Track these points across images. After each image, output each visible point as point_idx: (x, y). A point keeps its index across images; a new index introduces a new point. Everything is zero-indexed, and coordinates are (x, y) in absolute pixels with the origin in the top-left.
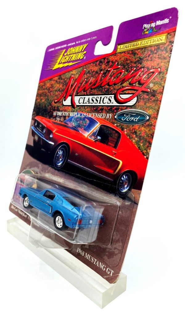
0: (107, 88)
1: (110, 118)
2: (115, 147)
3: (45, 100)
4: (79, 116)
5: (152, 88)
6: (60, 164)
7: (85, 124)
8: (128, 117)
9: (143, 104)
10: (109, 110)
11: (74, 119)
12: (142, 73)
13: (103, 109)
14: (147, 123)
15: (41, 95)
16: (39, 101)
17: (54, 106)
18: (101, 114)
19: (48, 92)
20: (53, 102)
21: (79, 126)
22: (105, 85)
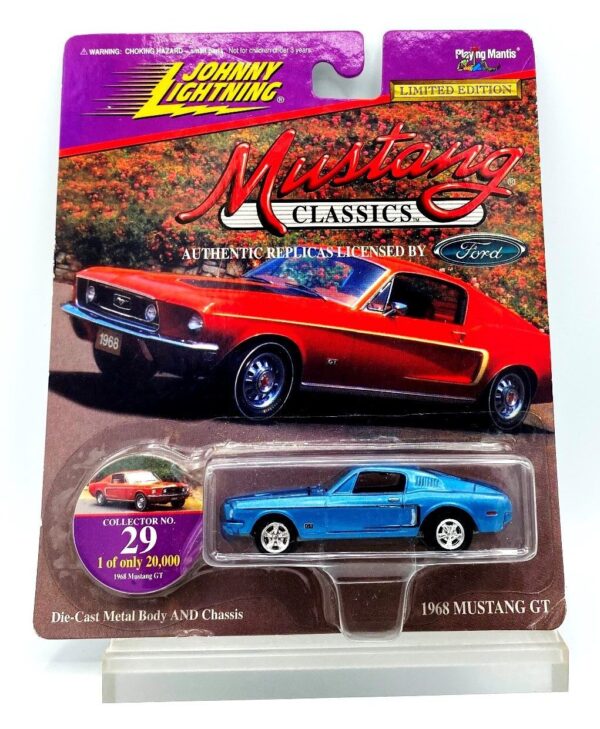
0: (389, 185)
1: (422, 255)
2: (458, 320)
3: (123, 213)
4: (307, 254)
5: (515, 187)
6: (267, 403)
7: (339, 277)
8: (472, 251)
9: (503, 221)
10: (412, 236)
11: (289, 265)
12: (481, 155)
13: (391, 235)
14: (526, 260)
15: (88, 197)
16: (80, 215)
17: (179, 231)
18: (389, 247)
19: (133, 188)
20: (171, 219)
21: (316, 283)
22: (379, 178)
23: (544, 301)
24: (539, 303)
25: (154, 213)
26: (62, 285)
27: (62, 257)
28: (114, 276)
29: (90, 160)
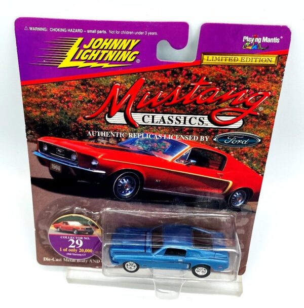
0: (194, 107)
1: (207, 140)
2: (220, 168)
4: (148, 137)
5: (262, 111)
6: (127, 194)
7: (163, 147)
9: (252, 127)
10: (203, 132)
11: (139, 141)
12: (247, 95)
13: (192, 131)
14: (259, 145)
15: (39, 106)
16: (36, 113)
17: (85, 123)
18: (190, 136)
19: (61, 103)
20: (81, 118)
21: (153, 149)
22: (189, 104)
23: (265, 163)
24: (262, 164)
25: (72, 114)
26: (31, 143)
27: (30, 131)
28: (55, 141)
29: (37, 88)
